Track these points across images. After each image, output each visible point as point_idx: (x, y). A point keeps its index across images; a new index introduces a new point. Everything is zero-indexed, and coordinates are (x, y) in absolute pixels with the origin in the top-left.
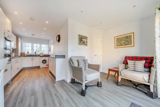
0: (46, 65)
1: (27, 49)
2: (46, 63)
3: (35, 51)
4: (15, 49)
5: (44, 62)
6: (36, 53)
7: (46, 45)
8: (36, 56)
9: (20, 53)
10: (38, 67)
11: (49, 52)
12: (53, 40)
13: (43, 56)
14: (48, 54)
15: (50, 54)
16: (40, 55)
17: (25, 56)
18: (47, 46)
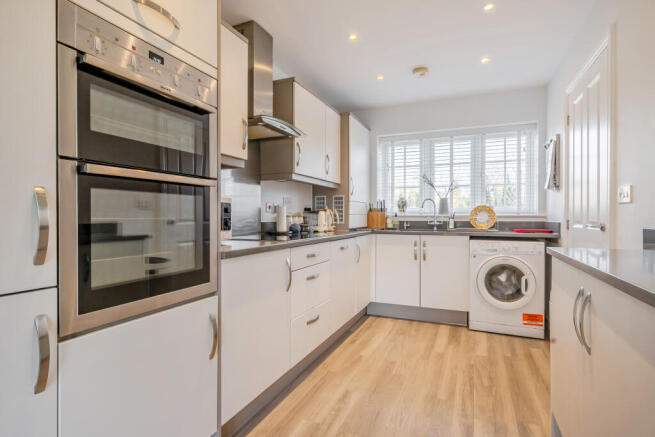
0: (520, 320)
1: (399, 182)
2: (518, 294)
3: (441, 192)
4: (331, 186)
5: (503, 277)
6: (444, 204)
7: (524, 139)
8: (442, 228)
9: (365, 212)
10: (459, 321)
11: (552, 194)
12: (606, 42)
13: (496, 232)
14: (535, 210)
15: (555, 213)
16: (468, 225)
17: (385, 230)
18: (530, 143)
